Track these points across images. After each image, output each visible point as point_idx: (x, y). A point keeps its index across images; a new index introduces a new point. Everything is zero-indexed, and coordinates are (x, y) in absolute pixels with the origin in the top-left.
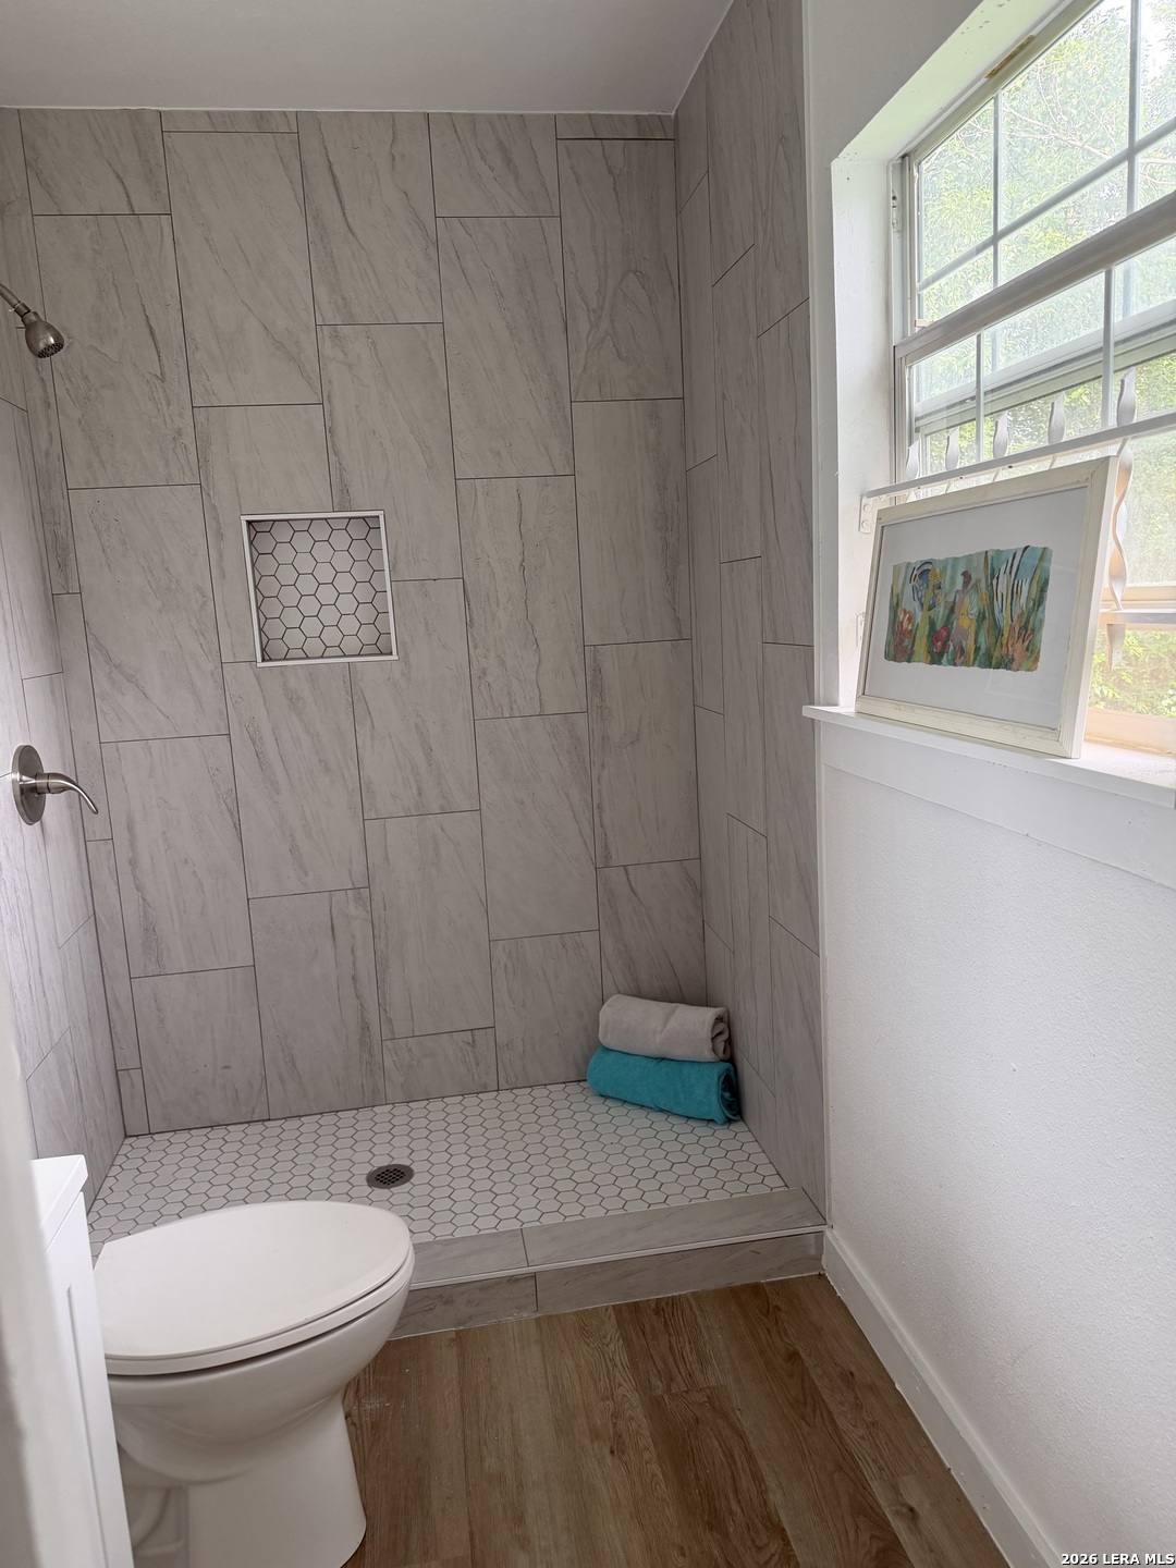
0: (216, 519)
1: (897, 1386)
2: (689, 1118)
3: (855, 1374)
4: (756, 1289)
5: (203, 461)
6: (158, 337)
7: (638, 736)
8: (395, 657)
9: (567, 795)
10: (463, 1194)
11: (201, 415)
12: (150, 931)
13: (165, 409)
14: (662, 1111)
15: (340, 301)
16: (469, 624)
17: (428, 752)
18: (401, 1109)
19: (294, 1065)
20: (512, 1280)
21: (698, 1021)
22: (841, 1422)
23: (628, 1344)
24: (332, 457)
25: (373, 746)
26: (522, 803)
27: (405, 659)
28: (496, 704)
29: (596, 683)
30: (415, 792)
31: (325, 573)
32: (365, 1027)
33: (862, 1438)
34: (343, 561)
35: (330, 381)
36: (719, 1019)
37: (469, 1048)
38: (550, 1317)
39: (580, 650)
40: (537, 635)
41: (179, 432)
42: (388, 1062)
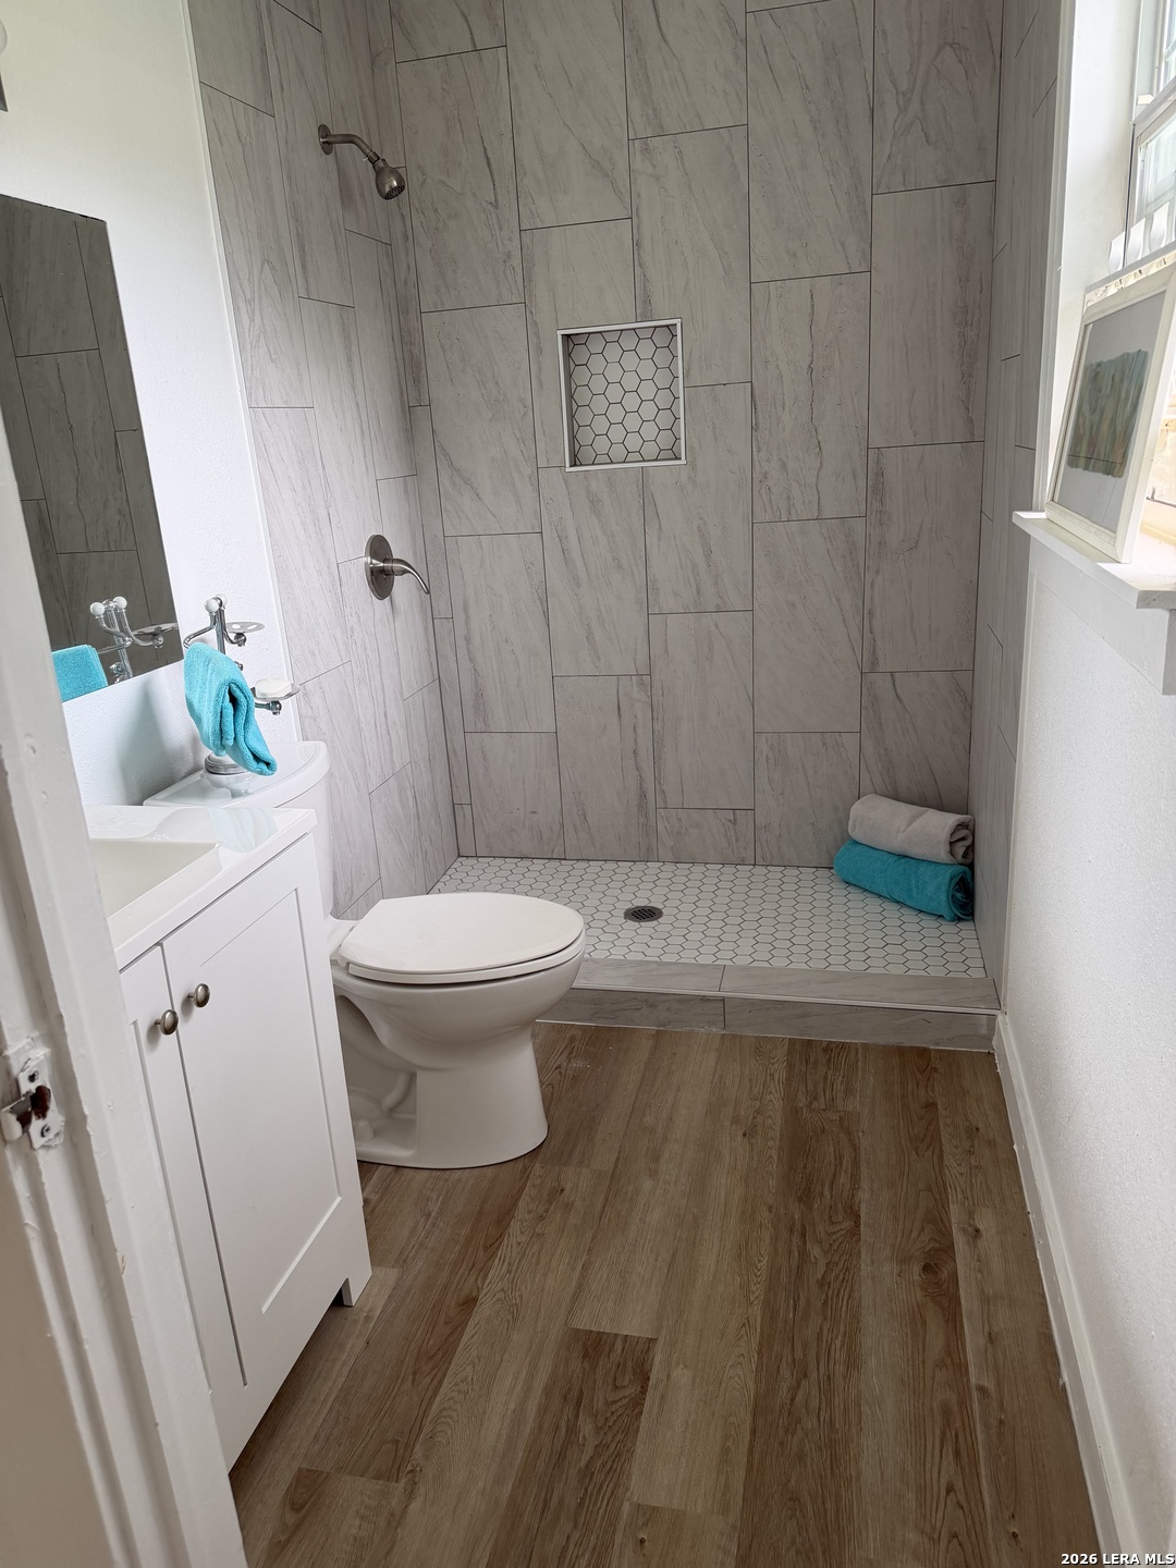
0: (537, 335)
1: (1015, 1147)
2: (921, 911)
3: (981, 1131)
4: (923, 1052)
5: (527, 280)
6: (493, 167)
7: (917, 542)
8: (683, 461)
9: (838, 600)
10: (695, 936)
11: (527, 237)
12: (479, 695)
13: (498, 233)
14: (898, 902)
15: (651, 112)
16: (754, 428)
17: (708, 553)
18: (669, 867)
19: (585, 818)
20: (705, 999)
21: (939, 824)
22: (949, 1160)
23: (790, 1067)
24: (637, 268)
25: (659, 547)
26: (793, 605)
27: (692, 464)
28: (775, 508)
29: (877, 487)
30: (695, 592)
31: (630, 382)
32: (643, 795)
33: (962, 1174)
34: (647, 370)
35: (639, 195)
36: (961, 826)
37: (731, 825)
38: (734, 1036)
39: (864, 453)
40: (820, 438)
41: (509, 255)
42: (660, 828)
